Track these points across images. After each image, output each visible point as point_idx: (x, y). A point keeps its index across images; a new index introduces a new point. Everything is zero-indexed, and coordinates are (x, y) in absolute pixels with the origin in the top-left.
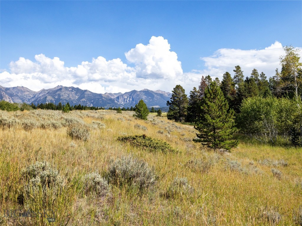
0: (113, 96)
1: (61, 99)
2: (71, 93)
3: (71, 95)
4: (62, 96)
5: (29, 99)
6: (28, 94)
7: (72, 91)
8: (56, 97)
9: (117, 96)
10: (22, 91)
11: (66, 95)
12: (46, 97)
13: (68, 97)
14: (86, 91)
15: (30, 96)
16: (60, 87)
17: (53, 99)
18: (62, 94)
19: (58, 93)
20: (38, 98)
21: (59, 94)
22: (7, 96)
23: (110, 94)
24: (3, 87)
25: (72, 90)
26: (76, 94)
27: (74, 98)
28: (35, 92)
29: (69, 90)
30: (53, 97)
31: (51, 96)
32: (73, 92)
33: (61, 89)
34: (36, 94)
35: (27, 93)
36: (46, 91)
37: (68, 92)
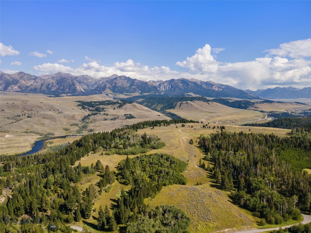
0: (156, 83)
1: (117, 87)
2: (124, 82)
3: (124, 83)
4: (118, 84)
5: (92, 85)
6: (91, 81)
7: (124, 80)
8: (113, 85)
9: (159, 83)
10: (86, 79)
11: (121, 83)
12: (106, 85)
13: (122, 85)
14: (135, 79)
15: (93, 83)
17: (111, 87)
18: (118, 82)
19: (114, 81)
20: (99, 86)
21: (115, 82)
22: (77, 83)
23: (153, 81)
24: (73, 76)
25: (125, 79)
26: (128, 82)
27: (127, 85)
28: (96, 79)
29: (123, 78)
30: (111, 84)
31: (109, 84)
32: (125, 81)
33: (116, 78)
34: (97, 81)
35: (90, 80)
36: (104, 79)
37: (122, 81)
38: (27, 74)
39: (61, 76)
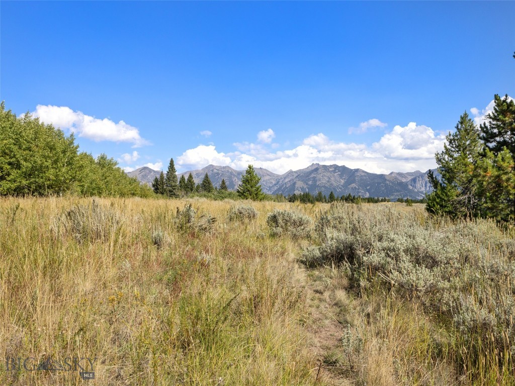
0: (405, 177)
1: (318, 186)
2: (334, 175)
3: (332, 179)
4: (319, 180)
5: (270, 187)
6: (269, 179)
7: (334, 172)
8: (310, 183)
9: (412, 177)
11: (326, 178)
12: (295, 183)
13: (328, 181)
14: (357, 170)
15: (271, 183)
16: (316, 167)
17: (305, 187)
18: (320, 176)
19: (313, 175)
20: (283, 185)
21: (314, 178)
23: (400, 174)
24: (234, 170)
25: (335, 170)
26: (341, 176)
27: (338, 182)
28: (278, 176)
29: (330, 170)
30: (306, 182)
31: (302, 181)
32: (336, 174)
33: (316, 170)
34: (280, 178)
35: (267, 178)
36: (295, 174)
37: (329, 174)
38: (153, 170)
39: (213, 171)
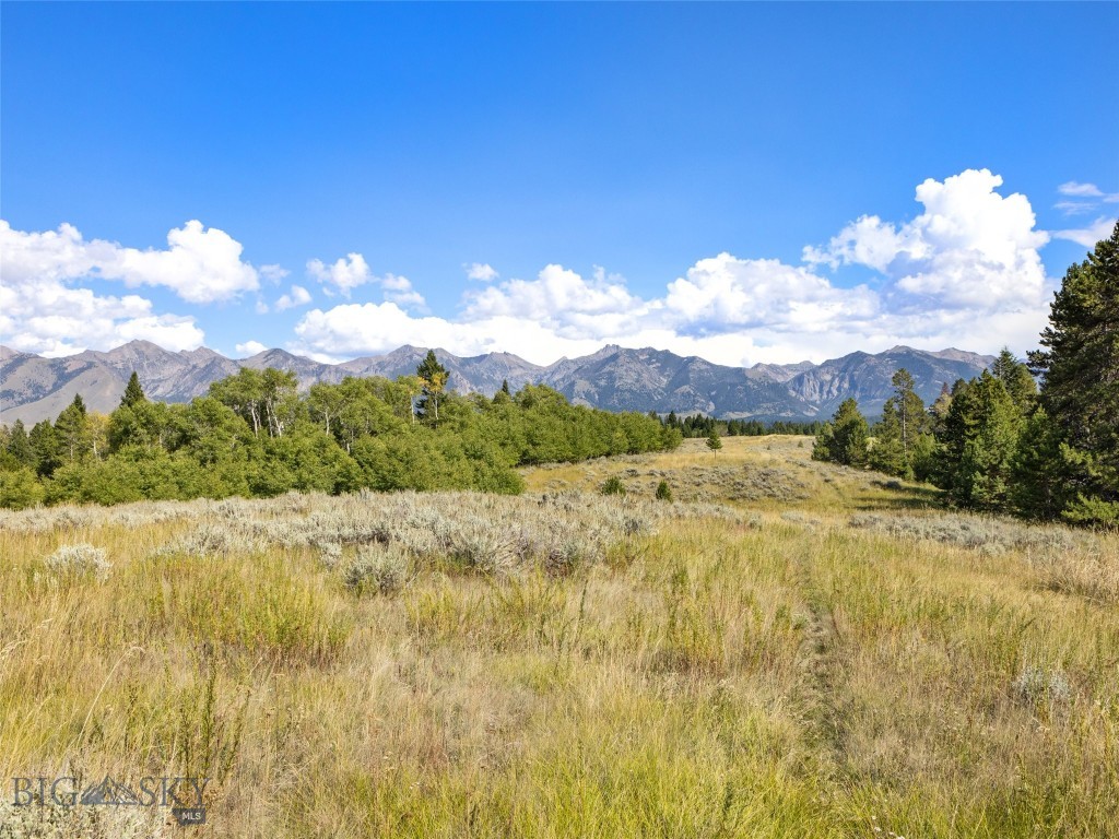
0: (783, 374)
1: (618, 390)
2: (647, 369)
3: (645, 375)
4: (620, 378)
6: (521, 376)
7: (649, 361)
8: (603, 383)
9: (796, 374)
10: (503, 366)
11: (633, 374)
12: (573, 384)
13: (637, 381)
14: (692, 359)
16: (614, 351)
17: (593, 390)
18: (621, 371)
19: (607, 369)
21: (610, 373)
22: (465, 381)
23: (773, 367)
24: (453, 357)
25: (650, 359)
26: (662, 370)
27: (657, 381)
28: (539, 368)
29: (641, 357)
30: (594, 382)
31: (588, 379)
32: (651, 366)
33: (614, 357)
34: (542, 373)
35: (518, 372)
36: (571, 365)
37: (639, 367)
38: (293, 356)
39: (411, 357)
